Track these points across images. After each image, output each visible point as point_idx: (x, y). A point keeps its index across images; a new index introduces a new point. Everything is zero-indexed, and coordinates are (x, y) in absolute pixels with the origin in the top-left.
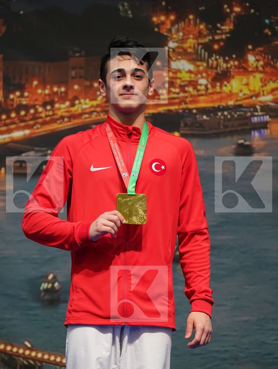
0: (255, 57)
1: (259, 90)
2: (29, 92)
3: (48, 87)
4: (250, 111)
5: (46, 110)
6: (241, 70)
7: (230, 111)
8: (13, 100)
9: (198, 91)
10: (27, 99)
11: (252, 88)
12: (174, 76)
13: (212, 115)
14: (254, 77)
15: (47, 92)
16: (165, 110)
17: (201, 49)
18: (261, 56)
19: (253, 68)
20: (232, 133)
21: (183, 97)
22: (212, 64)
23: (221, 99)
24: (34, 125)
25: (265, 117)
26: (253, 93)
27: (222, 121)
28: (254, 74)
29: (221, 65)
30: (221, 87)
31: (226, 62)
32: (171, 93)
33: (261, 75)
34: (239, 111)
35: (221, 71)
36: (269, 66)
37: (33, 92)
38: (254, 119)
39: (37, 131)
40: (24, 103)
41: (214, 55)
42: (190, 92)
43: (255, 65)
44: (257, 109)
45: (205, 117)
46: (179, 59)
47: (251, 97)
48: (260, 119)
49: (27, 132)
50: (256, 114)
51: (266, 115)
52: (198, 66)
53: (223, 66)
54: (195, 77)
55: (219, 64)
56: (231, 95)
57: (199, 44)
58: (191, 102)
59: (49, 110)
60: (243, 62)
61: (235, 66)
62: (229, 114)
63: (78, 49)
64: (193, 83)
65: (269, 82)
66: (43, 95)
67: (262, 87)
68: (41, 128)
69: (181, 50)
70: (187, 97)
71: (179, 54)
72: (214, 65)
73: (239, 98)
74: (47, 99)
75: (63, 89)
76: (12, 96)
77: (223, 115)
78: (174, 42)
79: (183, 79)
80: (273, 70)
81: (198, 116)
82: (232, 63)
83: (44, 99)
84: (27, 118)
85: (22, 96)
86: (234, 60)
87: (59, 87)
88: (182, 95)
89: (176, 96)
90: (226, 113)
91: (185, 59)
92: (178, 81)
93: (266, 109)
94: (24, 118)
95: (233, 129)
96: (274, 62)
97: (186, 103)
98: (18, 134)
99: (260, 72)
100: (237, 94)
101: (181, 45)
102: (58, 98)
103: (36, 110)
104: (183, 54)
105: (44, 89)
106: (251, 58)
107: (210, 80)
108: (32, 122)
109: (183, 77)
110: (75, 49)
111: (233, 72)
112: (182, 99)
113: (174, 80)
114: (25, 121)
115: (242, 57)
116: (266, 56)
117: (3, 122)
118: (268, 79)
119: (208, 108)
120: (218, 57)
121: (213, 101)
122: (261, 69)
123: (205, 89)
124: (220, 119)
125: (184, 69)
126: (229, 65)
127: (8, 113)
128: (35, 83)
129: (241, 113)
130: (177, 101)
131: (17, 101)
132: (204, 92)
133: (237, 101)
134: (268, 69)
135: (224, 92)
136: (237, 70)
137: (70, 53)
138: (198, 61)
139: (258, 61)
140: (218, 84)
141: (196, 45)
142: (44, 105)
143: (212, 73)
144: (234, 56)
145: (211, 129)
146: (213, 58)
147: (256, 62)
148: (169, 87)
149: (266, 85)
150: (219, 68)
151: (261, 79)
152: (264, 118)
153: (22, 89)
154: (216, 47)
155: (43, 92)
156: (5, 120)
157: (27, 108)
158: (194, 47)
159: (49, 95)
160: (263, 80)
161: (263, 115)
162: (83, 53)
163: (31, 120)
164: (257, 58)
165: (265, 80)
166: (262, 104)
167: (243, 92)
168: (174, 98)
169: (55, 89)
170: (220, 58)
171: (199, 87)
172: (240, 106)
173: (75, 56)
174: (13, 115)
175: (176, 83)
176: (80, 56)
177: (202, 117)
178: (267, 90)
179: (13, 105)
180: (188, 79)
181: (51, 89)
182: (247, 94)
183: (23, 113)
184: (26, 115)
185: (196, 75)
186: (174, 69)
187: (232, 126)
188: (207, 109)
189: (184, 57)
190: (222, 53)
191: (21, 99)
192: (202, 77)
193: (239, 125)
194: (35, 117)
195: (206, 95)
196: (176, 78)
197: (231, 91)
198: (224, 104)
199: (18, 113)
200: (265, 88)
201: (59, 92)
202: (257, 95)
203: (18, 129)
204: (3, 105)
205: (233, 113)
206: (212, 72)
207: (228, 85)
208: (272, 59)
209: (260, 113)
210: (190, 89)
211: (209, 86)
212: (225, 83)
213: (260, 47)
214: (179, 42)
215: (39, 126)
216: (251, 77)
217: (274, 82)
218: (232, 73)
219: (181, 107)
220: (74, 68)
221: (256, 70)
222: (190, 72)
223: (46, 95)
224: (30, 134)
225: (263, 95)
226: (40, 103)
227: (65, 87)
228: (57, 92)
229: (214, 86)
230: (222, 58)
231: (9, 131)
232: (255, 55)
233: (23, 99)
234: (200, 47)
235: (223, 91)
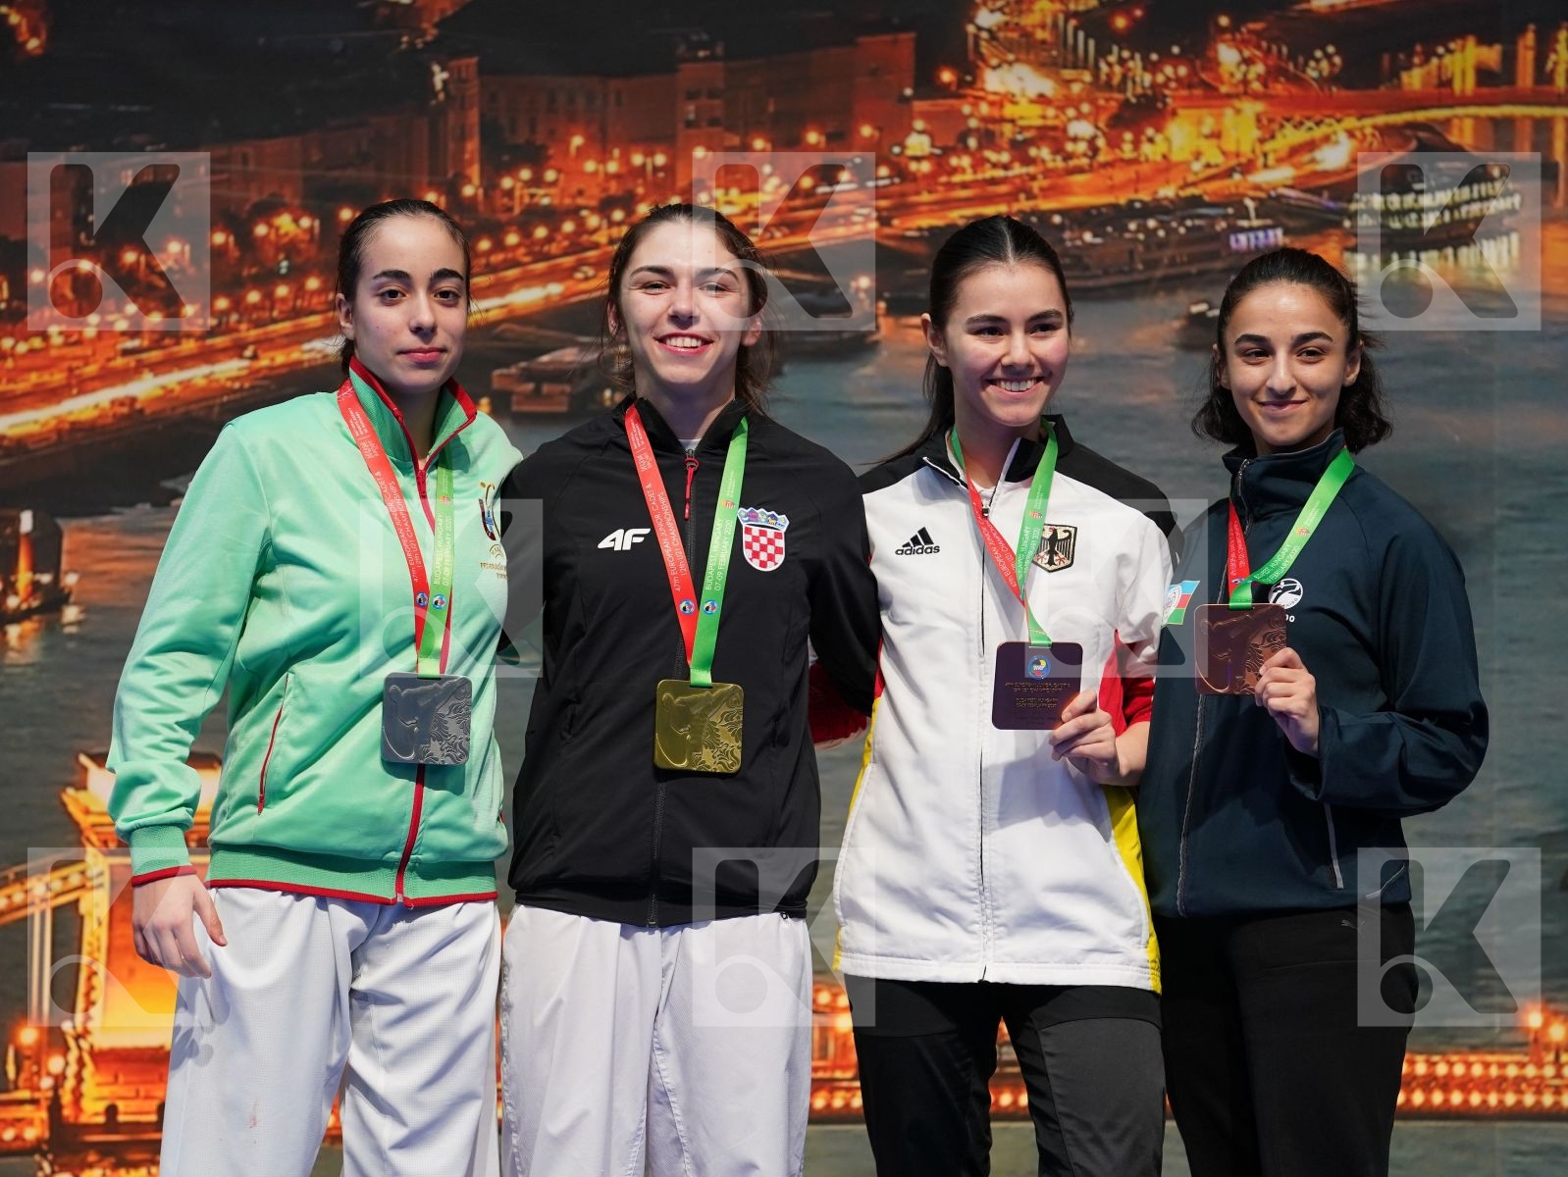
0: (1241, 52)
1: (1253, 152)
2: (559, 171)
3: (616, 152)
4: (1225, 217)
5: (612, 224)
6: (1198, 92)
7: (1165, 218)
8: (510, 193)
9: (1068, 157)
10: (553, 191)
11: (1230, 145)
12: (996, 113)
13: (1109, 229)
14: (1238, 111)
15: (613, 167)
16: (968, 218)
17: (1076, 29)
18: (1258, 47)
19: (1236, 86)
20: (1171, 284)
21: (1020, 176)
22: (1109, 76)
23: (1138, 181)
24: (575, 268)
25: (1271, 233)
26: (1233, 162)
27: (1141, 248)
28: (1237, 103)
29: (1138, 79)
30: (1136, 144)
31: (1151, 67)
32: (988, 166)
33: (1260, 107)
34: (1192, 217)
35: (1138, 97)
36: (1282, 79)
37: (569, 172)
38: (1237, 241)
39: (584, 286)
40: (545, 201)
41: (1115, 49)
42: (1043, 161)
43: (1239, 76)
44: (1246, 208)
45: (1088, 237)
46: (1010, 63)
47: (1228, 173)
48: (1257, 238)
49: (555, 289)
50: (1244, 223)
51: (1273, 227)
52: (1067, 82)
53: (1142, 81)
54: (1057, 117)
55: (1130, 74)
56: (1166, 168)
57: (1069, 16)
58: (1046, 192)
59: (619, 224)
60: (1204, 69)
61: (1178, 80)
62: (1163, 224)
63: (705, 37)
64: (1051, 134)
65: (1282, 126)
66: (601, 176)
67: (1262, 141)
68: (594, 277)
69: (1014, 35)
70: (1033, 178)
71: (1009, 47)
72: (1116, 80)
73: (1191, 178)
74: (614, 188)
75: (660, 159)
76: (507, 183)
77: (1143, 228)
78: (992, 11)
79: (1021, 123)
80: (1294, 90)
81: (1067, 235)
82: (1169, 70)
83: (605, 190)
84: (554, 248)
85: (537, 181)
86: (1176, 61)
87: (649, 154)
88: (1018, 170)
89: (1000, 173)
90: (1152, 223)
91: (1028, 62)
92: (1007, 129)
93: (1273, 207)
94: (546, 248)
95: (1173, 271)
96: (1296, 66)
97: (1031, 196)
98: (526, 297)
99: (1256, 96)
100: (1185, 165)
101: (1016, 20)
102: (646, 185)
103: (581, 223)
104: (1022, 46)
105: (603, 159)
106: (1228, 56)
107: (1101, 125)
108: (568, 261)
109: (1022, 118)
110: (695, 38)
111: (1174, 98)
112: (1018, 181)
113: (991, 127)
114: (548, 257)
115: (1199, 52)
116: (1274, 48)
117: (483, 261)
118: (1279, 119)
119: (1098, 208)
120: (1126, 54)
121: (1112, 189)
122: (1256, 86)
123: (1090, 153)
124: (1136, 240)
125: (1023, 95)
126: (1160, 78)
127: (496, 232)
128: (577, 141)
129: (1198, 222)
130: (1003, 189)
131: (522, 196)
132: (1085, 161)
133: (1186, 185)
134: (1279, 88)
135: (1147, 160)
136: (1184, 93)
137: (682, 49)
138: (1065, 67)
139: (1248, 62)
140: (1128, 136)
141: (1061, 18)
142: (605, 207)
143: (1111, 103)
144: (1176, 50)
145: (1106, 273)
146: (1112, 59)
147: (1243, 68)
148: (981, 147)
149: (1273, 137)
150: (1130, 85)
151: (1258, 120)
152: (1267, 237)
153: (536, 159)
154: (1121, 22)
155: (601, 167)
156: (488, 253)
157: (552, 216)
158: (1055, 25)
159: (617, 176)
160: (1265, 121)
161: (1265, 228)
162: (719, 50)
163: (565, 253)
164: (1247, 53)
165: (1271, 121)
166: (1262, 195)
167: (1204, 160)
168: (993, 181)
169: (637, 159)
170: (1132, 58)
171: (1070, 147)
172: (1196, 201)
173: (696, 60)
174: (512, 239)
175: (1002, 134)
176: (711, 58)
177: (1081, 238)
178: (1275, 151)
179: (510, 209)
180: (1039, 122)
181: (625, 159)
182: (1217, 166)
183: (541, 232)
184: (549, 240)
185: (1061, 109)
186: (995, 93)
187: (1173, 263)
188: (1094, 212)
189: (1023, 56)
190: (1140, 40)
191: (533, 190)
192: (1080, 116)
193: (1193, 259)
194: (576, 246)
195: (1091, 169)
196: (1002, 120)
197: (1165, 157)
198: (1145, 196)
199: (526, 232)
200: (1269, 146)
201: (649, 168)
202: (1247, 168)
203: (529, 280)
204: (481, 208)
205: (1174, 224)
206: (1107, 100)
207: (1159, 138)
208: (1292, 57)
209: (1256, 223)
210: (1045, 153)
211: (1101, 142)
212: (1150, 132)
213: (1255, 21)
214: (1007, 10)
215: (591, 272)
216: (1229, 112)
217: (1298, 125)
218: (1169, 101)
219: (1016, 207)
220: (691, 96)
221: (1244, 91)
222: (1042, 99)
223: (609, 177)
224: (564, 296)
225: (1266, 166)
226: (593, 203)
227: (664, 152)
228: (644, 166)
229: (1114, 143)
230: (1138, 56)
231: (502, 288)
232: (1239, 45)
233: (541, 192)
234: (1073, 23)
235: (1142, 159)
